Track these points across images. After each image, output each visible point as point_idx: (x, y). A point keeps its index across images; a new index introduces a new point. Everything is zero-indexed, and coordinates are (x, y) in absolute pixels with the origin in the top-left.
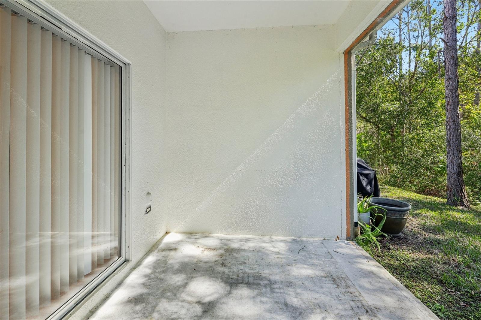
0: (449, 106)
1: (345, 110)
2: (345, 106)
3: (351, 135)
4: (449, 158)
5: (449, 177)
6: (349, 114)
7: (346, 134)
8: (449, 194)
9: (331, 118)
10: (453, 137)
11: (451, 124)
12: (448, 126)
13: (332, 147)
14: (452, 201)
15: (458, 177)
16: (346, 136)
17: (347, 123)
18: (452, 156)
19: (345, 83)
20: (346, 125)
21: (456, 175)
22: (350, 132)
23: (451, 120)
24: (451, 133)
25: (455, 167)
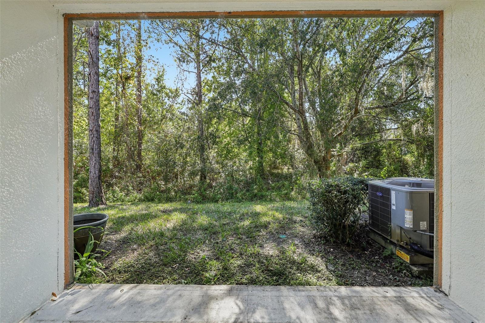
0: (93, 116)
1: (65, 101)
2: (65, 95)
3: (70, 138)
4: (93, 164)
5: (92, 181)
6: (69, 107)
7: (65, 136)
8: (92, 197)
9: (44, 108)
10: (96, 145)
11: (95, 133)
12: (92, 134)
13: (46, 155)
14: (94, 203)
15: (99, 180)
16: (65, 139)
17: (66, 121)
18: (94, 162)
19: (65, 61)
20: (65, 123)
21: (97, 178)
22: (70, 134)
23: (94, 129)
24: (94, 141)
25: (97, 172)
